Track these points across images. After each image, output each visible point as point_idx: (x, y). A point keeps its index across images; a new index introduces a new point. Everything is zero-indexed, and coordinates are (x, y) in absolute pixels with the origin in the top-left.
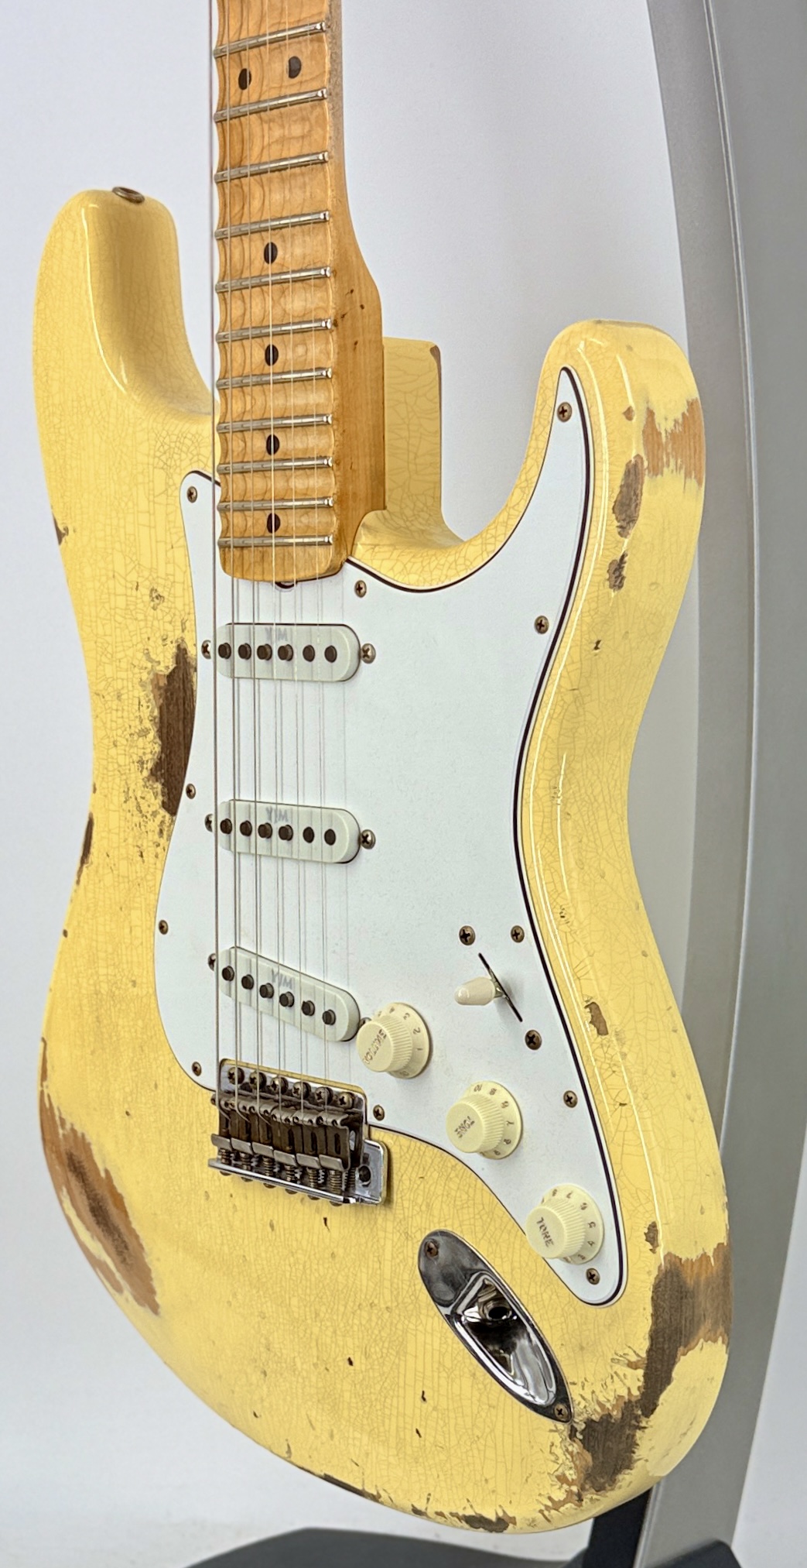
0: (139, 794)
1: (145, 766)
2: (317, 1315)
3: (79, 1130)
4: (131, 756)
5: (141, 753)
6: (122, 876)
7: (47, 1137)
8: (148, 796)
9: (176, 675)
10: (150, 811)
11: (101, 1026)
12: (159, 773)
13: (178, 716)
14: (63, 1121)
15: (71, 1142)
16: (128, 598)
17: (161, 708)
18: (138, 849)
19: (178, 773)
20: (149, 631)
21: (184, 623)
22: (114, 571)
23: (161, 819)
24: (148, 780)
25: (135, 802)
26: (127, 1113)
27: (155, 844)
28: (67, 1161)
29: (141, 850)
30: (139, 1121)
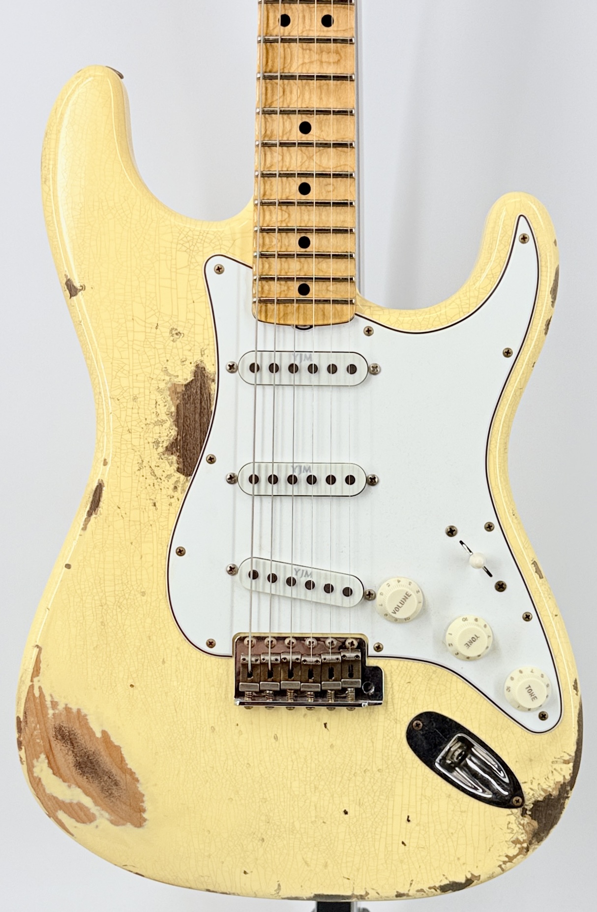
0: (153, 464)
1: (161, 445)
2: (316, 788)
3: (74, 708)
4: (146, 439)
5: (156, 436)
6: (134, 521)
7: (31, 719)
8: (163, 465)
9: (194, 384)
10: (165, 474)
11: (106, 628)
12: (174, 449)
13: (195, 411)
14: (54, 704)
15: (63, 718)
16: (147, 334)
17: (177, 406)
18: (151, 501)
19: (194, 448)
20: (168, 356)
21: (204, 351)
22: (133, 316)
23: (176, 479)
24: (164, 454)
25: (149, 470)
26: (132, 686)
27: (169, 497)
28: (54, 733)
29: (154, 501)
30: (144, 689)
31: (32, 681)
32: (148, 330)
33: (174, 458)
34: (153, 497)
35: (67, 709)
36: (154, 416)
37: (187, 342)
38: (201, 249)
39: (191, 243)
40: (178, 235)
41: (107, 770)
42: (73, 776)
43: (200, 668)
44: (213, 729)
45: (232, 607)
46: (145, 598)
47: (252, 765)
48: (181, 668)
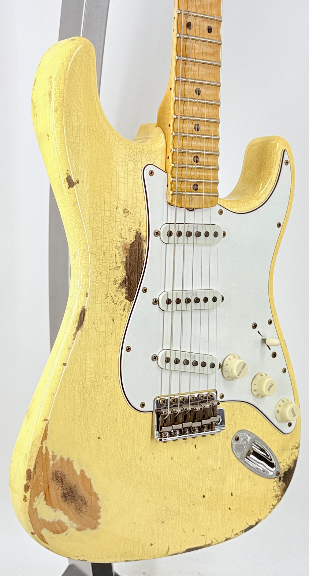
0: (113, 295)
1: (117, 282)
3: (66, 457)
4: (110, 279)
5: (115, 277)
6: (102, 332)
7: (38, 469)
8: (118, 295)
9: (135, 244)
10: (119, 301)
11: (86, 402)
12: (124, 284)
13: (135, 260)
14: (54, 457)
15: (58, 465)
16: (112, 212)
17: (126, 257)
19: (134, 284)
20: (122, 226)
21: (140, 223)
22: (104, 201)
23: (125, 304)
24: (119, 288)
25: (111, 298)
26: (99, 438)
27: (121, 315)
28: (52, 477)
29: (113, 318)
30: (105, 439)
31: (42, 444)
32: (112, 210)
33: (124, 290)
34: (112, 316)
35: (62, 459)
36: (114, 264)
37: (132, 218)
38: (140, 160)
39: (135, 156)
40: (129, 150)
41: (81, 496)
42: (59, 503)
43: (135, 421)
44: (141, 458)
46: (107, 380)
47: (160, 477)
48: (125, 422)
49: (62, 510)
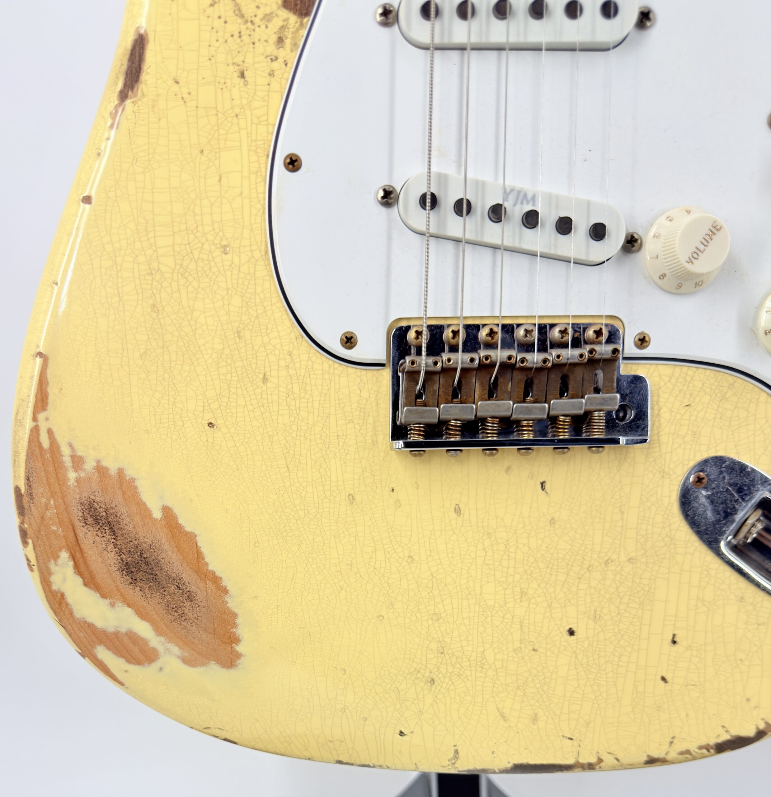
2: (523, 593)
3: (112, 466)
6: (206, 108)
7: (39, 490)
10: (260, 13)
11: (161, 316)
14: (77, 462)
15: (94, 486)
18: (237, 68)
23: (281, 23)
25: (232, 5)
26: (211, 425)
27: (269, 58)
28: (81, 514)
29: (241, 68)
30: (232, 430)
31: (35, 419)
34: (238, 60)
35: (101, 470)
41: (174, 575)
42: (117, 587)
43: (329, 390)
44: (351, 498)
45: (388, 269)
46: (229, 257)
47: (416, 558)
48: (296, 390)
49: (129, 606)
